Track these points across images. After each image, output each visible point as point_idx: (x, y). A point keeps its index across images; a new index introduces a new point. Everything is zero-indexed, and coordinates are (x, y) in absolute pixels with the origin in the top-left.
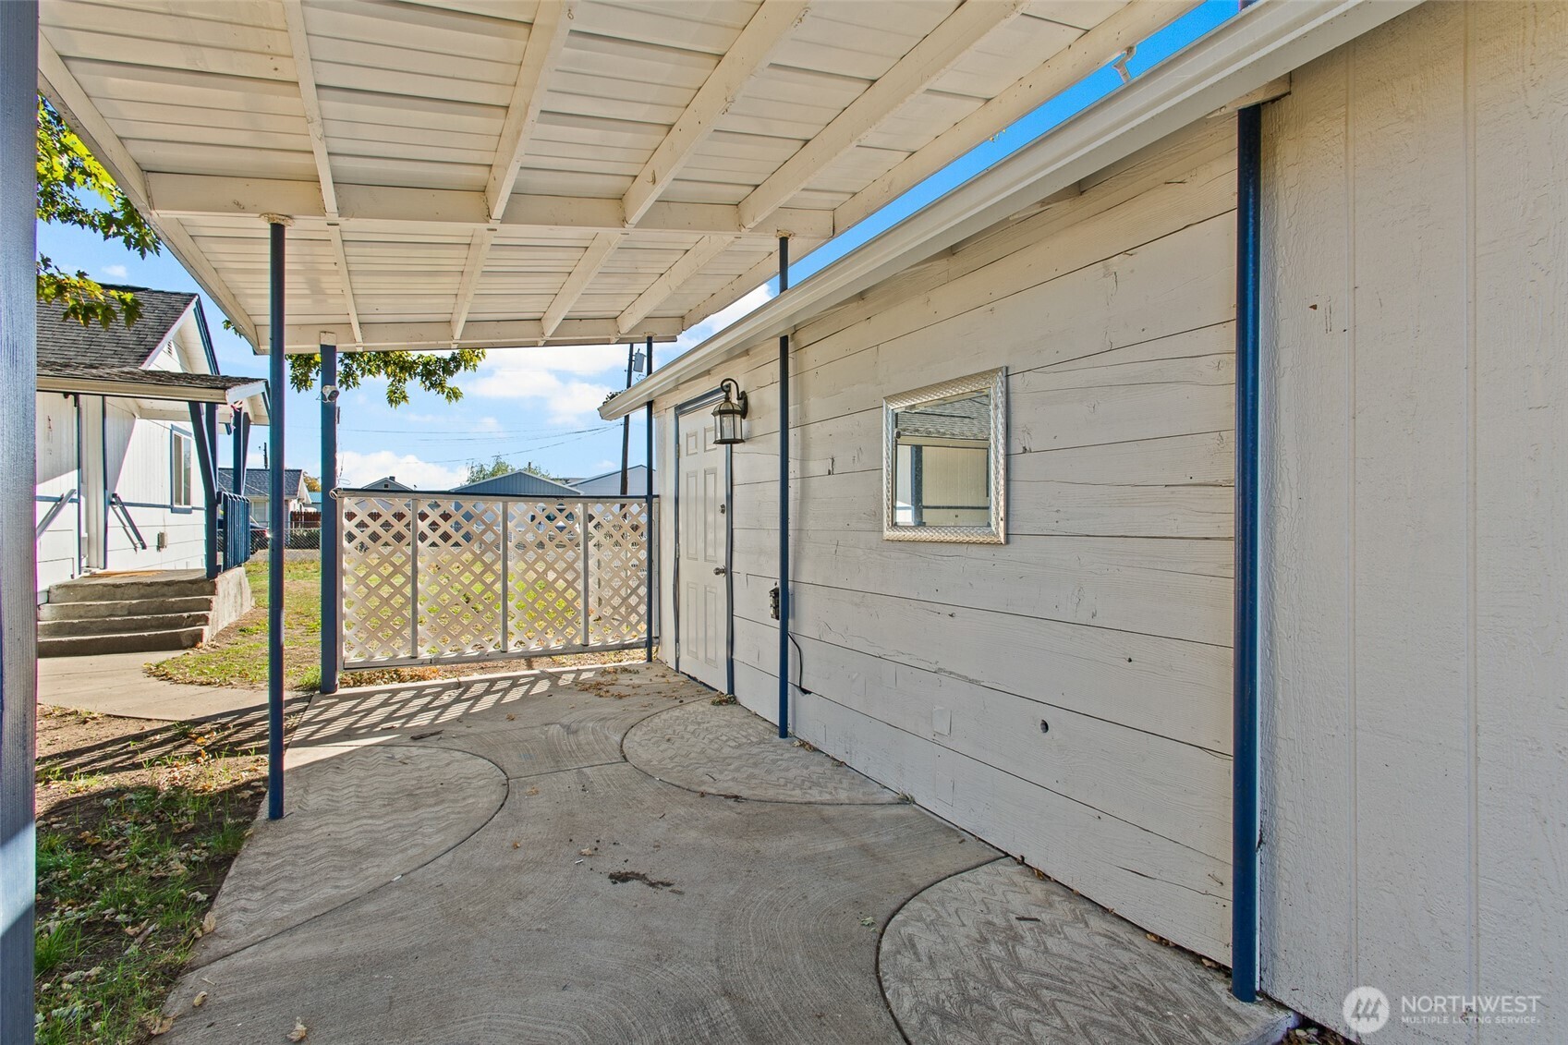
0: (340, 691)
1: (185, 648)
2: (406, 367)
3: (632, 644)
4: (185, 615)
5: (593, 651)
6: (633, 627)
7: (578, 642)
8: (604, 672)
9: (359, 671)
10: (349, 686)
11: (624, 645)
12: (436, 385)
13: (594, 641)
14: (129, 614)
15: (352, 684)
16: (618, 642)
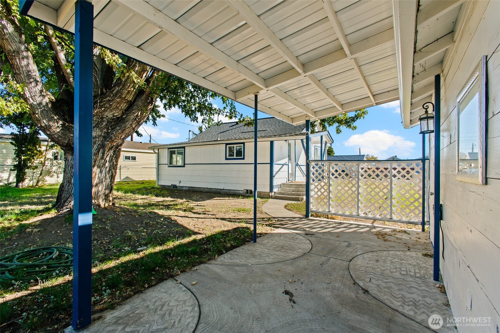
0: (310, 218)
1: (300, 201)
2: (340, 122)
3: (414, 222)
4: (302, 193)
5: (395, 221)
6: (416, 216)
7: (388, 217)
8: (394, 230)
9: (317, 213)
10: (314, 217)
11: (409, 222)
12: (349, 126)
13: (395, 218)
14: (292, 191)
15: (315, 216)
16: (407, 220)
